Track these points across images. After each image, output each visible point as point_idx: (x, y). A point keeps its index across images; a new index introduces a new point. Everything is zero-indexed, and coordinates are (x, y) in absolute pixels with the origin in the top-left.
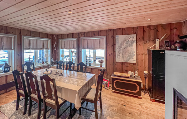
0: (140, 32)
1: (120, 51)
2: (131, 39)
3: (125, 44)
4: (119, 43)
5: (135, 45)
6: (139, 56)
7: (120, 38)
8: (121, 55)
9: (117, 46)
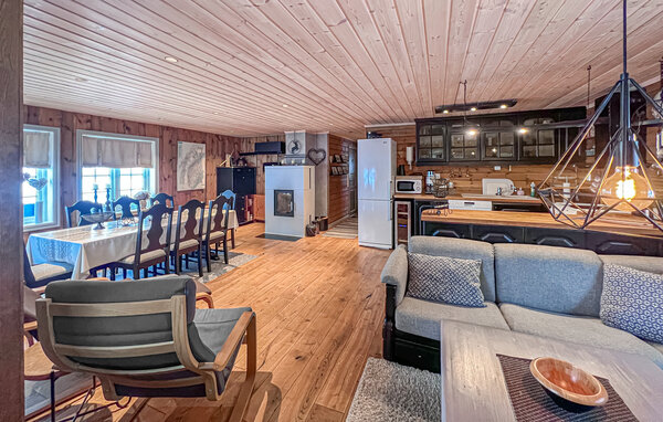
0: (208, 140)
1: (184, 171)
2: (199, 151)
3: (192, 159)
4: (184, 156)
5: (204, 159)
6: (209, 178)
7: (185, 148)
8: (186, 177)
9: (180, 160)
